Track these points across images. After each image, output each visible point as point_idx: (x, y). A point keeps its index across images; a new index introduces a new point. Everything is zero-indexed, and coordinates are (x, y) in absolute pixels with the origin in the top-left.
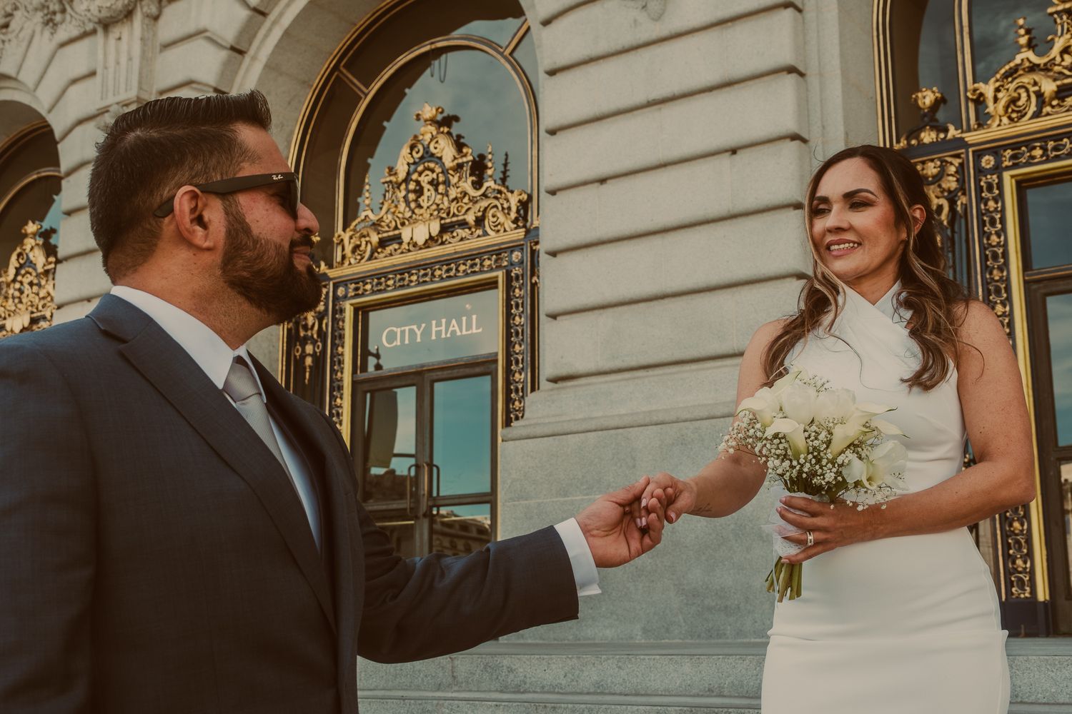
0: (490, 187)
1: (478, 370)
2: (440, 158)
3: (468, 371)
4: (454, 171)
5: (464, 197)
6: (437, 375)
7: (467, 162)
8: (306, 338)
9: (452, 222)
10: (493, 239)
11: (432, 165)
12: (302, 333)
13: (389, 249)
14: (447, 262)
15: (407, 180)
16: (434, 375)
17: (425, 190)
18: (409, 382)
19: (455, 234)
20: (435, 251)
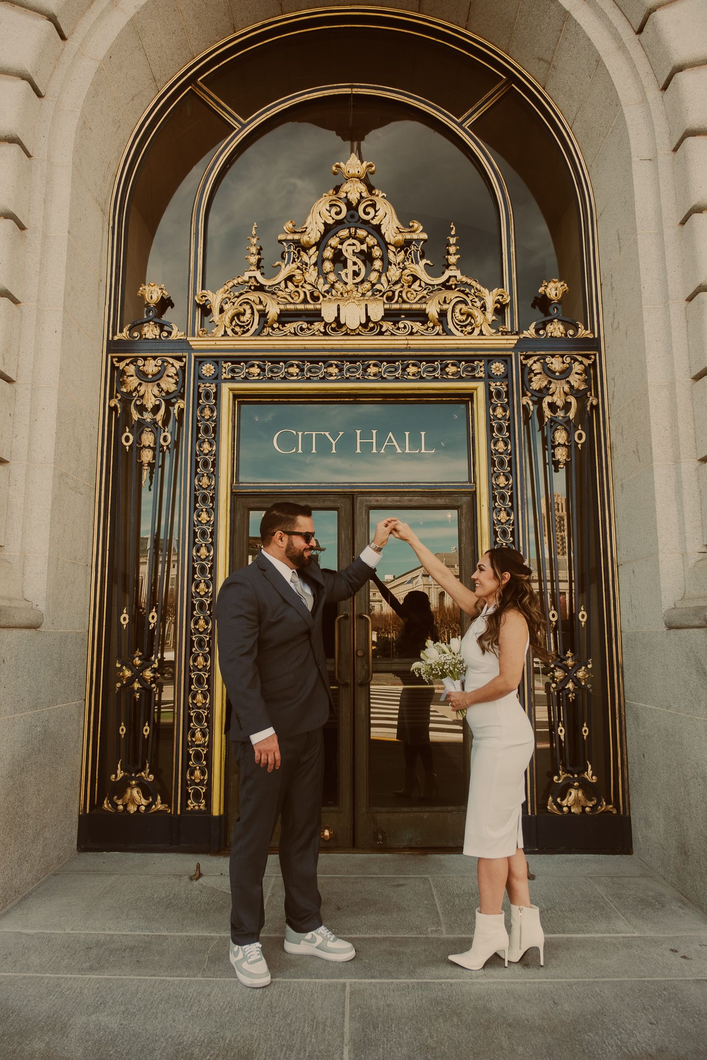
0: (455, 277)
1: (440, 501)
2: (378, 228)
3: (425, 501)
4: (396, 248)
5: (414, 281)
6: (377, 501)
7: (418, 241)
8: (141, 424)
9: (400, 309)
10: (459, 340)
11: (362, 233)
12: (136, 416)
13: (290, 327)
14: (389, 358)
15: (320, 245)
16: (373, 500)
17: (350, 263)
18: (329, 504)
19: (401, 325)
20: (369, 342)
